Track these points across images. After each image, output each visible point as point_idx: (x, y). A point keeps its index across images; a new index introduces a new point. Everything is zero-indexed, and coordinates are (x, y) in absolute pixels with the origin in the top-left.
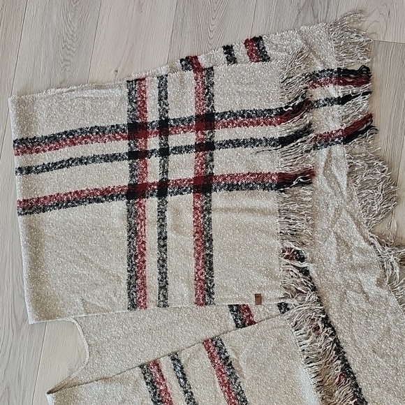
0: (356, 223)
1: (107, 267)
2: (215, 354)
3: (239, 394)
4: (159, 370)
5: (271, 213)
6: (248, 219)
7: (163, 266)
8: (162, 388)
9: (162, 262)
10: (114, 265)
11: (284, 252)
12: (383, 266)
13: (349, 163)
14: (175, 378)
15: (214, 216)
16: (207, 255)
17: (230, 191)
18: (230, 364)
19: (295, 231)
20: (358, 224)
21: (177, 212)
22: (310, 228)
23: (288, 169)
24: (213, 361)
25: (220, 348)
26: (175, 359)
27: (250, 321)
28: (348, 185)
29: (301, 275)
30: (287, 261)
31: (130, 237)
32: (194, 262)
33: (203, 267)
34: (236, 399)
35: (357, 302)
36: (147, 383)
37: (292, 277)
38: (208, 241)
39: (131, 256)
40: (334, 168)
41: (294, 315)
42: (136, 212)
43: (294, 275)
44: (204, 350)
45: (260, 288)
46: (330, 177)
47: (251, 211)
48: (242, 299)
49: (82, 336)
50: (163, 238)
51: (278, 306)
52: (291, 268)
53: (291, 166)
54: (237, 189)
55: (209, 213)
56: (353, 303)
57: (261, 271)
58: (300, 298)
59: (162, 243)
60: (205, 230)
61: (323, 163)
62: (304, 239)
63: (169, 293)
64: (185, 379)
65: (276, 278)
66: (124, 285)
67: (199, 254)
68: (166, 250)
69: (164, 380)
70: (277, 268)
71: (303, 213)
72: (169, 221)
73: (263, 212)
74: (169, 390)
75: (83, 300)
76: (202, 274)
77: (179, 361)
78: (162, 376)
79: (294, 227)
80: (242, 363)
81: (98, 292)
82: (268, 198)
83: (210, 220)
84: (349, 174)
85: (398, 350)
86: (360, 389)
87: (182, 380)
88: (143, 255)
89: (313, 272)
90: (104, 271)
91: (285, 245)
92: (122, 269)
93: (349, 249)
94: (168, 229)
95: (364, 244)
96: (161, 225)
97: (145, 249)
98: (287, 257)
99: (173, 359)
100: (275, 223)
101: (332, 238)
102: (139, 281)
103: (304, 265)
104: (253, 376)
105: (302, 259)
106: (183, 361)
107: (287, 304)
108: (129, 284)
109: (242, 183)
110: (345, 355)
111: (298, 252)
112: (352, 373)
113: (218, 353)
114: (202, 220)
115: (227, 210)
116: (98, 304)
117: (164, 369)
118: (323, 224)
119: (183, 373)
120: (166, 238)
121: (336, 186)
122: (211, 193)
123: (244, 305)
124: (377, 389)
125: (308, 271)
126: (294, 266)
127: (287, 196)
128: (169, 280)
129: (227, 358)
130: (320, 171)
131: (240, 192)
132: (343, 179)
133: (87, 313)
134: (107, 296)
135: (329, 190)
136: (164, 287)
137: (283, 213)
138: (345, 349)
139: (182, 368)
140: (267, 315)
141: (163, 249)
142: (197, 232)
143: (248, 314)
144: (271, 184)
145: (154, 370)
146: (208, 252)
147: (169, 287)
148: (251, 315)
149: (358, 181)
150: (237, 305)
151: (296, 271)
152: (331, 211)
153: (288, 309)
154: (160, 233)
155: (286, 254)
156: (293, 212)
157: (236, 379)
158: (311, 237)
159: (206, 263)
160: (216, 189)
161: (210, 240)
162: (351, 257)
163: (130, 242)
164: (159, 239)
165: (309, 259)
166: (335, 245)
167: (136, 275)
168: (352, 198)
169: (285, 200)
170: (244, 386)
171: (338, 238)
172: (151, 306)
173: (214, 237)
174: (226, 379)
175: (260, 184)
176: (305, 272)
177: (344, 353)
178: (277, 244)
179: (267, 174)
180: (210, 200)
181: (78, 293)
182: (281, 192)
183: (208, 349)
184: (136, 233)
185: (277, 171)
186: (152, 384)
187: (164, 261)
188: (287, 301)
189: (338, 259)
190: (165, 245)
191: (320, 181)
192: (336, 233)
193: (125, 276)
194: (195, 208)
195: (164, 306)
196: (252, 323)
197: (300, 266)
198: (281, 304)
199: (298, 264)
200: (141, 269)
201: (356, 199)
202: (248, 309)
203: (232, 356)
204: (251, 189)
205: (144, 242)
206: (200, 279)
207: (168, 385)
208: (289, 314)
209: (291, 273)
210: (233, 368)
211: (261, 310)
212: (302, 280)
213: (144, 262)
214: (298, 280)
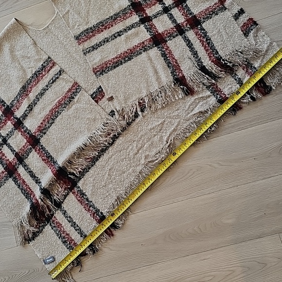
1: (91, 13)
2: (73, 91)
3: (58, 112)
4: (51, 68)
5: (159, 83)
6: (151, 72)
7: (104, 42)
8: (44, 73)
9: (106, 41)
10: (93, 17)
11: (142, 100)
12: (157, 154)
13: (207, 109)
14: (51, 77)
15: (144, 54)
16: (121, 62)
17: (162, 56)
18: (71, 101)
19: (156, 100)
20: (175, 130)
21: (137, 34)
22: (161, 106)
23: (189, 79)
24: (68, 92)
25: (76, 92)
26: (61, 72)
27: (97, 100)
28: (194, 114)
29: (133, 114)
30: (137, 104)
31: (112, 17)
32: (114, 57)
33: (114, 63)
34: (55, 112)
35: (132, 149)
36: (42, 65)
37: (130, 110)
38: (129, 58)
39: (102, 23)
40: (201, 103)
41: (110, 120)
42: (126, 13)
43: (132, 111)
44: (72, 84)
45: (116, 97)
46: (195, 104)
47: (156, 72)
48: (107, 91)
49: (51, 21)
50: (119, 34)
51: (112, 111)
52: (135, 107)
53: (192, 80)
54: (164, 59)
55: (144, 51)
56: (130, 148)
57: (126, 93)
58: (120, 118)
59: (116, 35)
60: (134, 53)
61: (201, 96)
62: (153, 106)
63: (92, 52)
64: (53, 82)
65: (125, 103)
66: (86, 27)
67: (120, 57)
68: (113, 39)
69: (48, 72)
70: (131, 101)
71: (168, 99)
72: (130, 32)
73: (158, 79)
74: (44, 77)
75: (69, 11)
76: (110, 64)
77: (60, 75)
78: (49, 71)
79: (157, 98)
80: (74, 106)
81: (76, 16)
82: (167, 77)
83: (141, 53)
84: (201, 112)
85: (115, 182)
86: (88, 171)
87: (52, 81)
88: (105, 29)
89: (138, 120)
90: (88, 13)
91: (145, 98)
92: (93, 22)
93: (159, 132)
94: (125, 34)
95: (165, 138)
96: (126, 30)
97: (109, 28)
98: (139, 103)
99: (60, 71)
100: (155, 87)
101: (161, 121)
102: (91, 34)
103: (140, 113)
104: (70, 115)
105: (142, 111)
106: (61, 76)
107: (115, 115)
108: (87, 30)
109: (169, 60)
110: (102, 156)
111: (145, 107)
112: (95, 163)
113: (73, 92)
114: (138, 49)
115: (150, 59)
116: (70, 20)
117: (53, 70)
118: (166, 112)
119: (55, 80)
120: (120, 35)
121: (191, 109)
122: (156, 46)
123: (104, 93)
124: (92, 179)
125: (138, 117)
126: (137, 108)
127: (173, 86)
128: (99, 49)
129: (73, 98)
130: (196, 97)
131: (163, 61)
132: (196, 111)
133: (63, 17)
134: (75, 22)
135: (187, 107)
136: (94, 48)
137: (163, 89)
138: (105, 154)
139: (58, 78)
140: (104, 107)
141: (113, 37)
142: (131, 50)
143: (100, 97)
144: (176, 75)
145: (50, 65)
146: (123, 61)
147: (95, 51)
148: (101, 100)
149: (199, 119)
150: (102, 90)
151: (134, 110)
152: (176, 113)
153: (112, 117)
154: (121, 31)
155: (141, 101)
156: (165, 93)
157: (65, 107)
158: (156, 110)
159: (117, 63)
160: (159, 47)
161: (130, 59)
162: (155, 135)
163: (109, 19)
164: (118, 32)
165: (144, 114)
166: (158, 124)
167: (93, 31)
168: (188, 120)
169: (170, 87)
170: (63, 113)
171: (162, 124)
172: (81, 47)
173: (132, 60)
174: (63, 102)
175: (173, 69)
176: (136, 116)
177: (103, 155)
178: (144, 93)
179: (180, 70)
180: (151, 48)
181: (71, 7)
182: (174, 82)
183: (73, 86)
184: (115, 19)
185: (185, 74)
186: (43, 67)
187: (108, 41)
188: (116, 113)
189: (151, 129)
190: (116, 37)
191: (191, 99)
192: (164, 121)
193: (90, 25)
194: (143, 43)
195: (84, 53)
196: (97, 102)
197: (138, 111)
198: (114, 111)
199: (139, 109)
200: (98, 32)
201: (188, 123)
202: (103, 96)
203: (76, 100)
204: (168, 66)
205: (112, 26)
206: (107, 64)
207: (46, 75)
208: (110, 117)
209: (132, 109)
210: (69, 103)
211: (106, 103)
212: (131, 116)
213: (102, 31)
214: (130, 114)
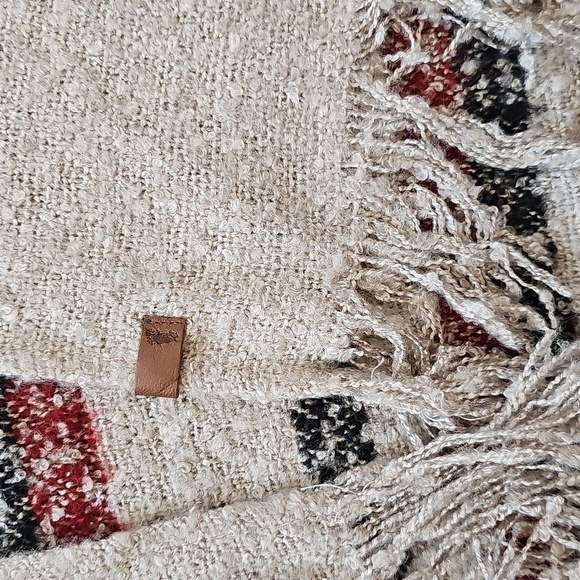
11: (395, 41)
30: (414, 107)
37: (426, 225)
43: (442, 217)
51: (301, 422)
52: (426, 162)
65: (314, 226)
70: (328, 154)
98: (413, 83)
105: (515, 116)
107: (360, 417)
123: (49, 388)
125: (538, 203)
126: (453, 154)
140: (206, 480)
143: (68, 456)
148: (90, 465)
151: (459, 188)
153: (367, 453)
155: (412, 57)
165: (557, 116)
188: (370, 392)
196: (87, 523)
197: (487, 157)
198: (318, 406)
199: (483, 141)
202: (77, 417)
209: (423, 196)
211: (170, 434)
212: (500, 252)
214: (467, 257)
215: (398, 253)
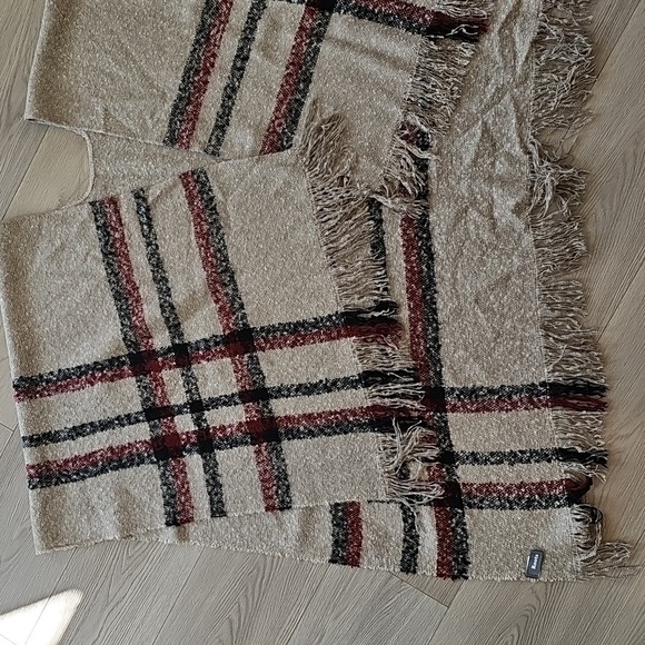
0: (517, 117)
1: (152, 74)
5: (405, 67)
6: (371, 66)
7: (230, 97)
9: (231, 92)
10: (163, 73)
11: (404, 128)
12: (532, 188)
13: (541, 27)
15: (326, 48)
16: (297, 100)
17: (360, 18)
19: (430, 103)
20: (520, 120)
21: (275, 25)
22: (452, 105)
23: (451, 9)
28: (527, 58)
29: (414, 168)
30: (403, 142)
31: (197, 41)
32: (274, 105)
33: (285, 116)
35: (477, 227)
37: (402, 167)
38: (304, 81)
39: (191, 69)
40: (517, 29)
42: (217, 9)
43: (405, 166)
46: (507, 41)
47: (379, 55)
49: (91, 159)
50: (242, 57)
51: (369, 203)
52: (405, 154)
53: (459, 6)
54: (370, 19)
55: (319, 41)
56: (472, 228)
59: (239, 64)
60: (305, 64)
61: (504, 16)
62: (437, 118)
63: (227, 138)
65: (379, 164)
66: (168, 107)
67: (286, 95)
68: (241, 76)
70: (386, 149)
71: (450, 80)
72: (259, 35)
73: (396, 63)
75: (106, 110)
76: (280, 125)
79: (430, 96)
81: (130, 105)
82: (409, 43)
83: (317, 51)
84: (535, 42)
85: (510, 309)
86: (440, 346)
88: (207, 73)
89: (433, 169)
90: (147, 78)
91: (409, 118)
92: (172, 83)
93: (495, 150)
94: (254, 46)
95: (517, 150)
96: (246, 38)
97: (212, 65)
98: (406, 138)
100: (405, 83)
101: (477, 130)
102: (190, 108)
103: (425, 155)
105: (425, 147)
107: (381, 204)
108: (176, 107)
109: (380, 11)
110: (436, 296)
111: (424, 134)
112: (436, 321)
114: (305, 48)
115: (345, 44)
116: (124, 123)
118: (472, 106)
120: (246, 58)
121: (510, 55)
122: (331, 13)
124: (461, 352)
125: (427, 166)
126: (410, 153)
127: (436, 48)
128: (234, 119)
130: (496, 27)
131: (372, 24)
132: (523, 48)
133: (107, 130)
134: (140, 116)
135: (499, 59)
136: (221, 126)
137: (423, 73)
138: (438, 287)
141: (238, 74)
142: (292, 64)
144: (420, 25)
146: (299, 96)
147: (230, 130)
149: (542, 58)
151: (409, 160)
152: (491, 89)
154: (241, 49)
155: (406, 132)
156: (436, 74)
158: (450, 120)
159: (290, 111)
160: (340, 8)
161: (308, 81)
162: (493, 164)
163: (195, 49)
164: (237, 56)
165: (435, 149)
166: (477, 139)
167: (189, 98)
168: (526, 79)
169: (431, 54)
171: (486, 130)
172: (196, 148)
173: (314, 78)
175: (404, 21)
176: (422, 166)
177: (436, 292)
178: (397, 114)
179: (419, 9)
180: (327, 23)
181: (103, 98)
182: (430, 39)
184: (208, 38)
185: (435, 8)
187: (234, 90)
188: (380, 199)
189: (475, 162)
190: (242, 69)
191: (491, 42)
192: (485, 124)
193: (173, 95)
194: (302, 28)
195: (213, 153)
197: (417, 155)
198: (373, 199)
199: (416, 151)
200: (199, 91)
201: (531, 84)
204: (390, 24)
205: (214, 55)
206: (275, 131)
209: (402, 161)
212: (414, 175)
213: (206, 82)
214: (408, 174)
215: (395, 172)
